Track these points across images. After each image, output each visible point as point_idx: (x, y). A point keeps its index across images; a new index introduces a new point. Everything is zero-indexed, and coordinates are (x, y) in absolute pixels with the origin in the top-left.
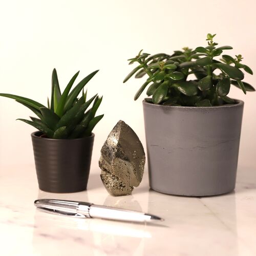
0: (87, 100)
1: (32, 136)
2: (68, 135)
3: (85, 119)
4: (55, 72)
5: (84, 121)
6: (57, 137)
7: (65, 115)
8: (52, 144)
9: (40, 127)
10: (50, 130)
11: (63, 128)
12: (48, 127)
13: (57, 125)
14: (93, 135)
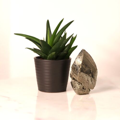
0: (67, 37)
1: (35, 59)
2: (56, 58)
3: (66, 49)
4: (48, 22)
5: (65, 50)
6: (50, 59)
7: (55, 46)
8: (46, 63)
9: (39, 53)
10: (45, 55)
11: (54, 53)
12: (44, 53)
13: (50, 52)
14: (70, 59)
